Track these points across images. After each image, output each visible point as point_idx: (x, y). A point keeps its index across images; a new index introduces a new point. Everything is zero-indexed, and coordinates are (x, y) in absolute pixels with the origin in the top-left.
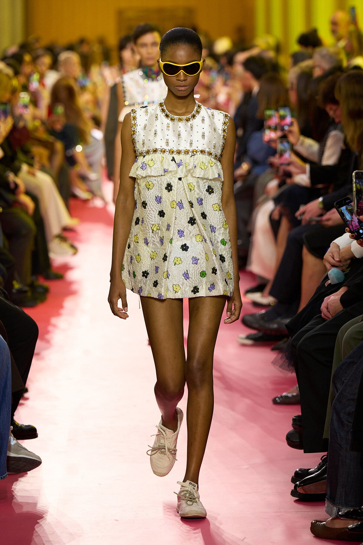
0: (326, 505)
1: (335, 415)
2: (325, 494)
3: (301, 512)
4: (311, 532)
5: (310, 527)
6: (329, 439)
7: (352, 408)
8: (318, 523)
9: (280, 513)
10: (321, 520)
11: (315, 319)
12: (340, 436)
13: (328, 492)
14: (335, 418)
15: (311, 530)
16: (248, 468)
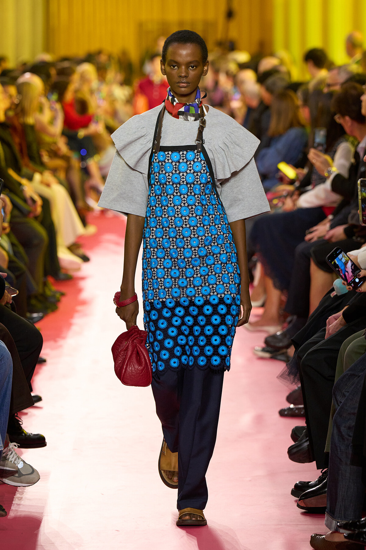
0: (326, 518)
1: (335, 429)
2: (325, 508)
3: (301, 525)
4: (310, 546)
5: (310, 540)
6: (329, 453)
7: (352, 423)
8: (317, 536)
9: (280, 526)
10: (321, 534)
11: (321, 332)
12: (340, 449)
13: (328, 506)
14: (335, 431)
15: (310, 543)
16: (250, 481)
